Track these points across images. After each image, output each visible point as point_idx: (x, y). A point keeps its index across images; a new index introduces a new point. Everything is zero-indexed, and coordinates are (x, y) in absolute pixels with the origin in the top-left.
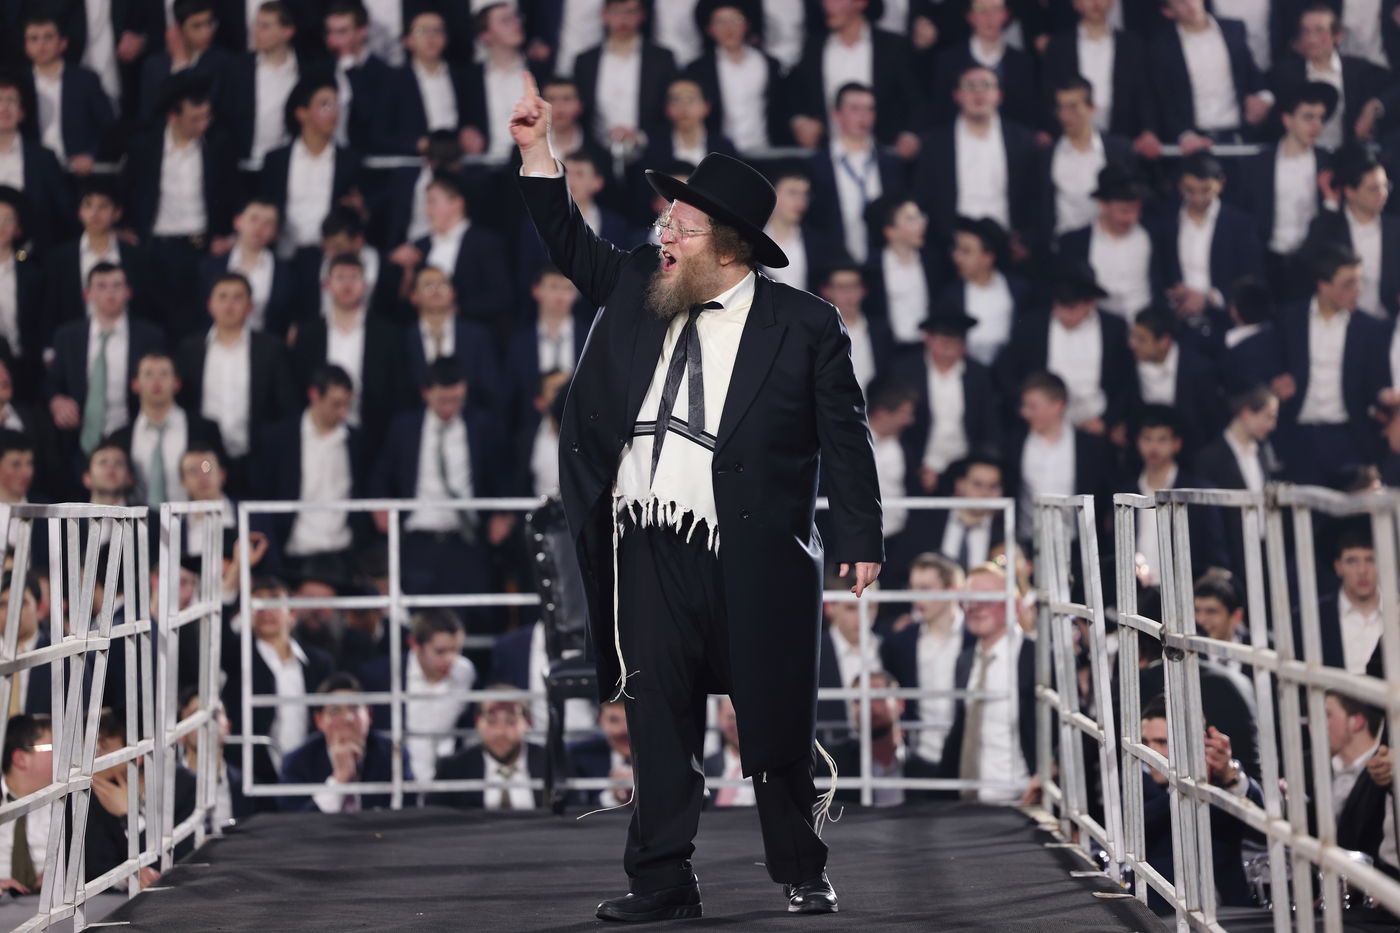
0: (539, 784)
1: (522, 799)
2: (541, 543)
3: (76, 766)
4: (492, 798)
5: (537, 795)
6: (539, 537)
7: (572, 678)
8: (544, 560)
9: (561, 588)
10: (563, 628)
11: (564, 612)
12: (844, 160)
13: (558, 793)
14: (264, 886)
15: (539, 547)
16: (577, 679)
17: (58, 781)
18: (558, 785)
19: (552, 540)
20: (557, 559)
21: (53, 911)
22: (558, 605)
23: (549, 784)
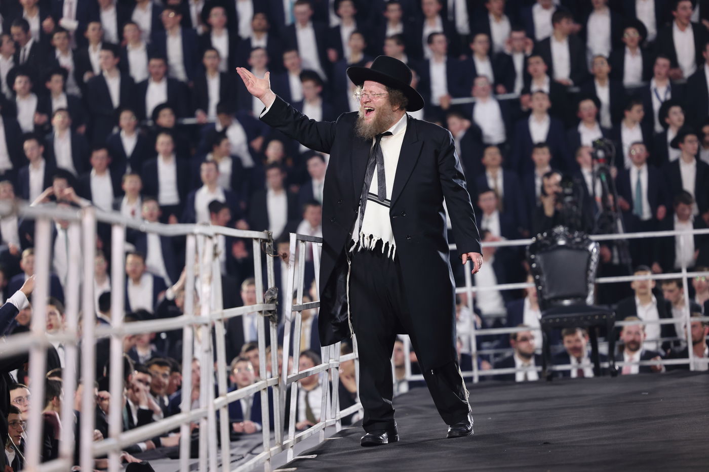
0: (540, 368)
1: (533, 376)
2: (533, 259)
3: (332, 359)
4: (520, 377)
5: (539, 374)
6: (533, 256)
7: (552, 319)
8: (536, 268)
9: (544, 279)
10: (546, 297)
11: (546, 290)
12: (656, 90)
13: (549, 371)
14: (419, 412)
15: (533, 261)
16: (554, 319)
17: (325, 363)
18: (548, 368)
19: (539, 258)
20: (542, 266)
21: (327, 421)
22: (543, 287)
23: (544, 368)
